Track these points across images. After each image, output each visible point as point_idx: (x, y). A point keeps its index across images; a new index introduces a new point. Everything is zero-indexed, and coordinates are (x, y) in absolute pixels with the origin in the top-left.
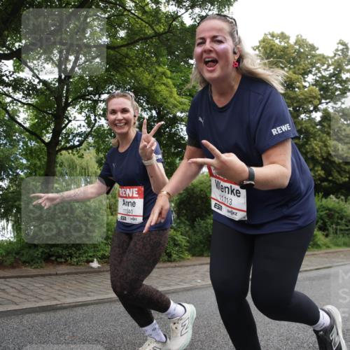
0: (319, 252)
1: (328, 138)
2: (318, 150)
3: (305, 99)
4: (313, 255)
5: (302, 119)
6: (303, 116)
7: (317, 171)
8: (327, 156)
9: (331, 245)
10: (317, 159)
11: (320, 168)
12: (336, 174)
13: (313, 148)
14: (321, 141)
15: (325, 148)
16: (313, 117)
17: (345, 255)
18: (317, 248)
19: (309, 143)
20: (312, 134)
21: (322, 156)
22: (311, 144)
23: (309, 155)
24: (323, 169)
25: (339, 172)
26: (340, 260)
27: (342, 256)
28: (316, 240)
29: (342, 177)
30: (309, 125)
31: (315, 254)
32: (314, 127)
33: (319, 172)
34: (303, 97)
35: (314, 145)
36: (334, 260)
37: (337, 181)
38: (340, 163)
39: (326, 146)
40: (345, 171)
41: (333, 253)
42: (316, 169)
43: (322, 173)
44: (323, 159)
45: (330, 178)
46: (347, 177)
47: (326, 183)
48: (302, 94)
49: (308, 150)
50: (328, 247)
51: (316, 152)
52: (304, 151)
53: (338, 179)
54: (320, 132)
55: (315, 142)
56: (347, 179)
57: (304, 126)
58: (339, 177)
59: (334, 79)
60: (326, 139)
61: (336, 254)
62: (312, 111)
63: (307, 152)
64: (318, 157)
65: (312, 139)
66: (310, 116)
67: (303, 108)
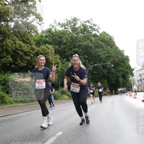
0: (5, 107)
1: (17, 39)
2: (10, 45)
3: (5, 13)
4: (1, 108)
5: (2, 25)
6: (3, 23)
7: (8, 58)
8: (15, 50)
9: (13, 102)
10: (9, 51)
11: (10, 57)
12: (19, 61)
13: (7, 44)
14: (12, 40)
15: (14, 45)
16: (9, 24)
17: (20, 108)
18: (5, 104)
19: (5, 40)
20: (7, 35)
21: (12, 49)
22: (6, 41)
23: (4, 48)
24: (11, 57)
25: (21, 60)
26: (16, 111)
27: (18, 108)
28: (4, 99)
29: (23, 63)
30: (6, 29)
31: (3, 108)
32: (9, 31)
33: (9, 59)
34: (3, 11)
35: (8, 42)
36: (13, 111)
37: (20, 65)
38: (22, 55)
39: (15, 43)
40: (25, 59)
41: (14, 107)
42: (7, 56)
43: (11, 59)
44: (13, 51)
45: (16, 63)
46: (25, 63)
47: (13, 66)
48: (3, 9)
49: (4, 45)
50: (11, 103)
51: (8, 46)
52: (1, 45)
53: (21, 64)
54: (12, 35)
55: (9, 40)
56: (25, 64)
57: (3, 29)
58: (21, 63)
59: (24, 3)
60: (16, 39)
61: (15, 107)
62: (8, 21)
63: (3, 46)
64: (10, 50)
65: (7, 38)
66: (7, 24)
67: (3, 18)
